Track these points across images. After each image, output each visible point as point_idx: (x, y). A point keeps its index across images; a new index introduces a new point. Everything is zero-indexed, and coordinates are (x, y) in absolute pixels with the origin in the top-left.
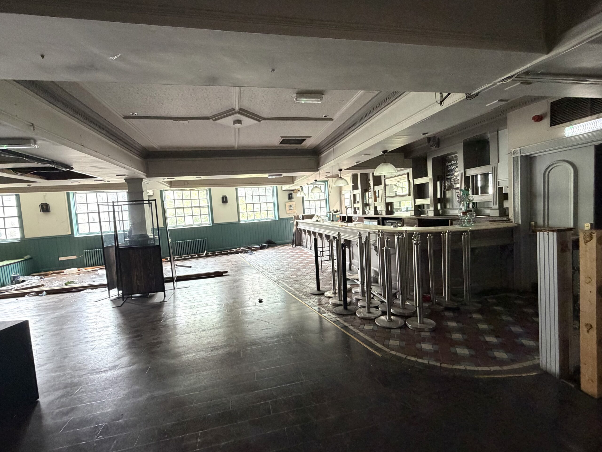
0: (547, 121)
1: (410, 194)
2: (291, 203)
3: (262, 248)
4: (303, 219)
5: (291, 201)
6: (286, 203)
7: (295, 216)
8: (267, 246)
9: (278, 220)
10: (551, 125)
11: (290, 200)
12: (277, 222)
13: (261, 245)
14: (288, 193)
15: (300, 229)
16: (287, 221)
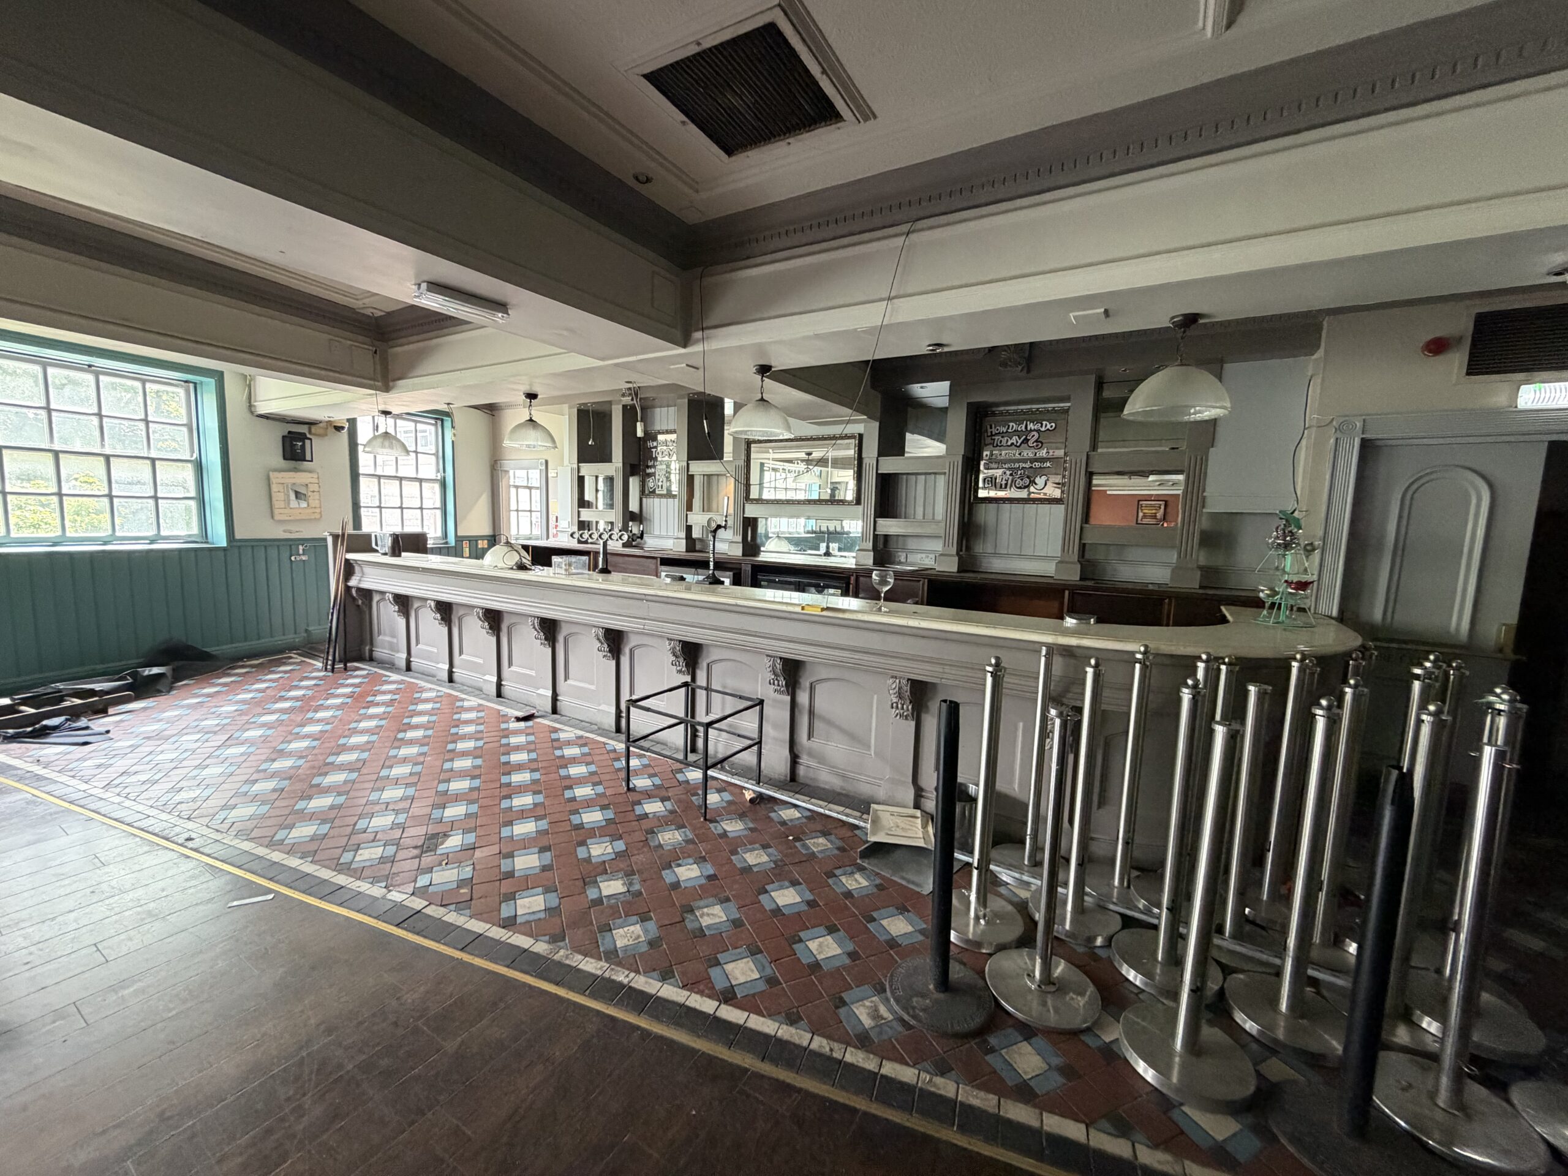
0: (1458, 359)
1: (858, 501)
2: (300, 478)
3: (143, 688)
4: (396, 551)
5: (296, 470)
6: (271, 473)
7: (336, 537)
8: (169, 675)
9: (224, 549)
10: (1468, 374)
11: (292, 464)
12: (222, 554)
13: (134, 675)
14: (285, 429)
15: (367, 594)
16: (273, 553)
